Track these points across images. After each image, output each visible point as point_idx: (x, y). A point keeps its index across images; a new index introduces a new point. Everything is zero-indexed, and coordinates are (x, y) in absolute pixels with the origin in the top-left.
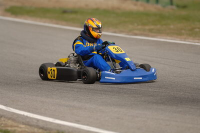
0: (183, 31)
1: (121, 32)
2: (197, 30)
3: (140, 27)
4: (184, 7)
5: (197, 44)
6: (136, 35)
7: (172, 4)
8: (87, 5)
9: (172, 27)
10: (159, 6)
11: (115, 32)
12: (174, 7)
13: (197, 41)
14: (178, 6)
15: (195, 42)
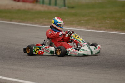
0: (74, 22)
1: (36, 23)
2: (83, 21)
3: (47, 20)
4: (73, 8)
5: (83, 30)
6: (45, 25)
7: (65, 6)
8: (12, 8)
9: (67, 20)
10: (57, 7)
11: (32, 24)
12: (66, 8)
13: (83, 28)
14: (69, 7)
15: (82, 29)
